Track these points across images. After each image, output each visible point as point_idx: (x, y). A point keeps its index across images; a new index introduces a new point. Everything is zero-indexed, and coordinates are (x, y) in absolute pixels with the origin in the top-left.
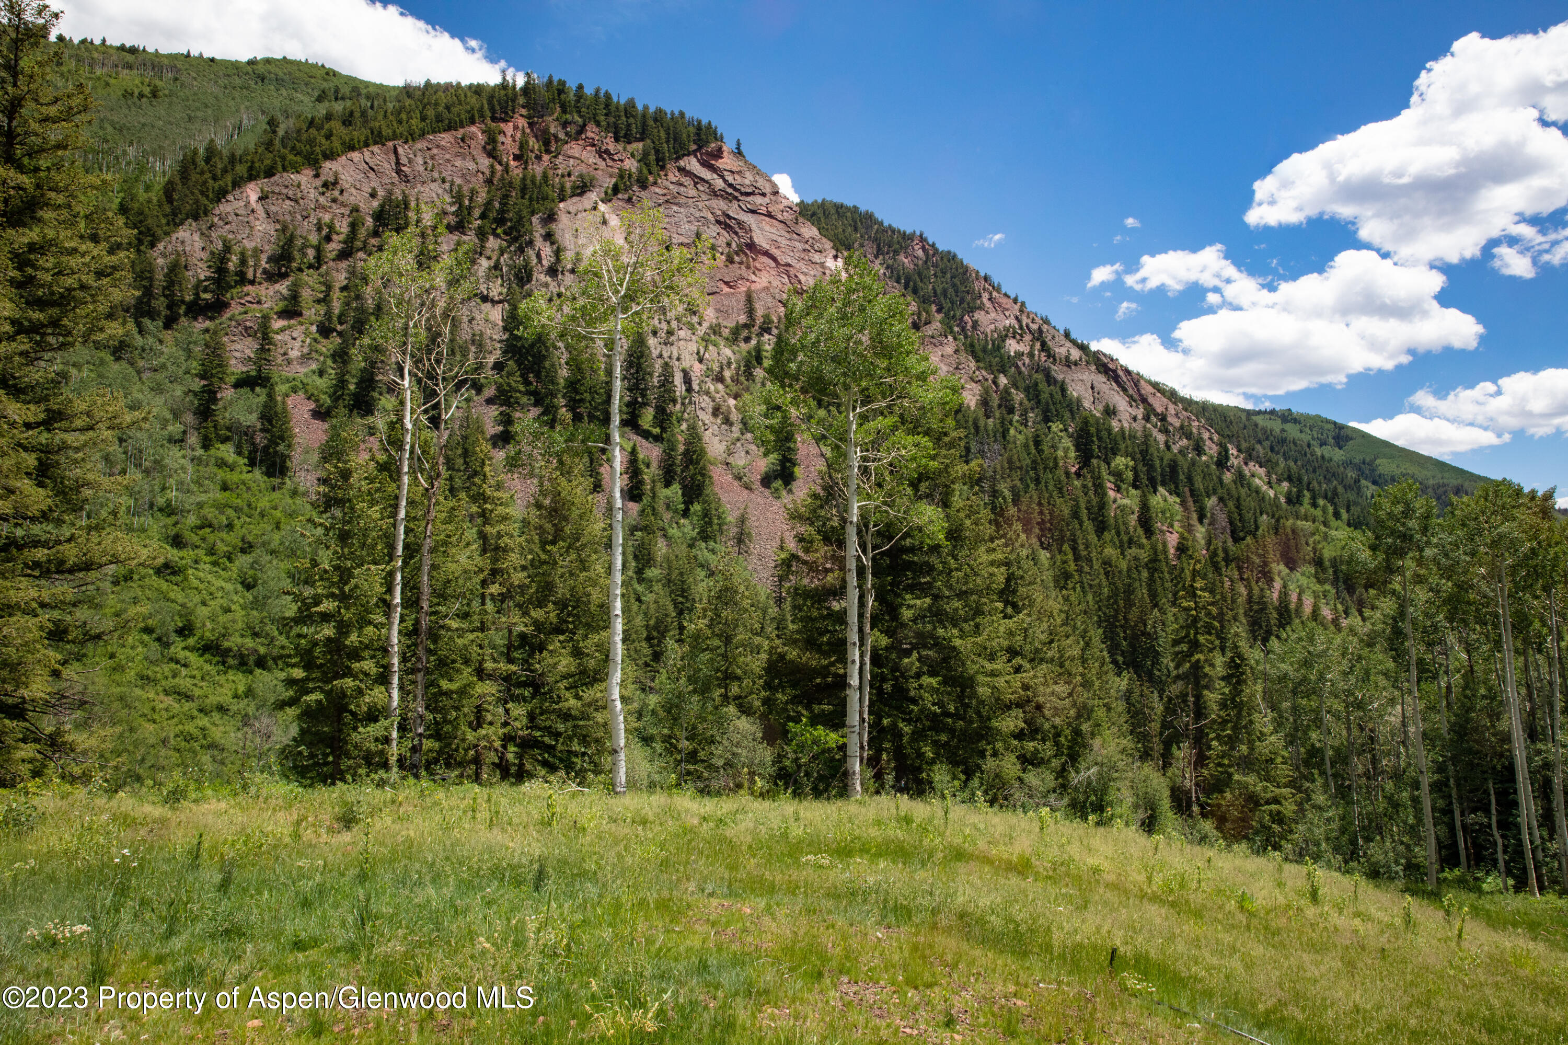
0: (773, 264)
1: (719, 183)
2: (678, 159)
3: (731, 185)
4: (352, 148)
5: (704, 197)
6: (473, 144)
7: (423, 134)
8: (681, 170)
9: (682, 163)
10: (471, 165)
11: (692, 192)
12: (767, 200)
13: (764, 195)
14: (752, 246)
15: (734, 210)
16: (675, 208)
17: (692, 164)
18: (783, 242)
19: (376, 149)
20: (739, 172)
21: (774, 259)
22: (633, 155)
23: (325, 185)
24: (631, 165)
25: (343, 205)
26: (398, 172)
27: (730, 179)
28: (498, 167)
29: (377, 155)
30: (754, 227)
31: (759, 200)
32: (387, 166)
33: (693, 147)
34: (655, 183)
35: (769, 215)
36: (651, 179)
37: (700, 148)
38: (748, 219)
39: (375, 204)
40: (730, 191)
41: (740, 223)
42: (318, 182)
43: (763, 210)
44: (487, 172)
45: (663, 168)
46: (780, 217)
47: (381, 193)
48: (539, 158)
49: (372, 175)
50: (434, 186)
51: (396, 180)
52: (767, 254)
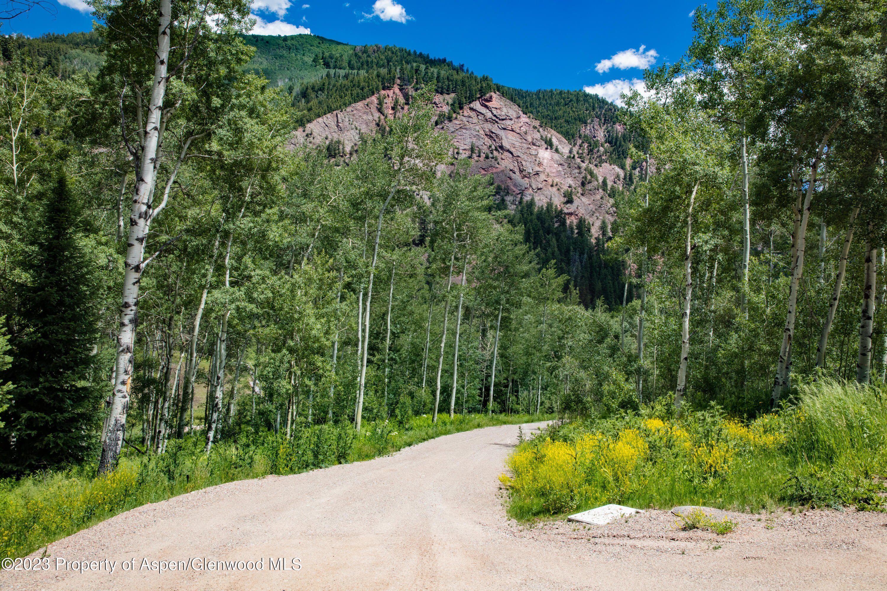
0: (511, 156)
1: (489, 115)
2: (470, 103)
3: (495, 116)
4: (319, 116)
5: (481, 122)
6: (372, 106)
7: (350, 103)
8: (472, 109)
9: (472, 105)
10: (370, 117)
11: (475, 120)
12: (512, 122)
13: (511, 119)
14: (501, 147)
15: (495, 129)
16: (464, 131)
17: (476, 105)
18: (517, 144)
19: (328, 115)
20: (500, 109)
21: (512, 153)
22: (448, 104)
23: (307, 135)
24: (446, 109)
25: (314, 144)
26: (338, 126)
27: (495, 112)
28: (382, 117)
29: (329, 119)
30: (504, 137)
31: (508, 122)
32: (333, 124)
33: (478, 96)
34: (456, 118)
35: (513, 130)
36: (454, 115)
37: (481, 96)
38: (502, 133)
39: (327, 142)
40: (494, 118)
41: (497, 136)
42: (305, 134)
43: (510, 128)
44: (377, 120)
45: (461, 108)
46: (518, 131)
47: (330, 137)
48: (403, 108)
49: (326, 128)
50: (352, 131)
51: (336, 130)
52: (508, 151)
